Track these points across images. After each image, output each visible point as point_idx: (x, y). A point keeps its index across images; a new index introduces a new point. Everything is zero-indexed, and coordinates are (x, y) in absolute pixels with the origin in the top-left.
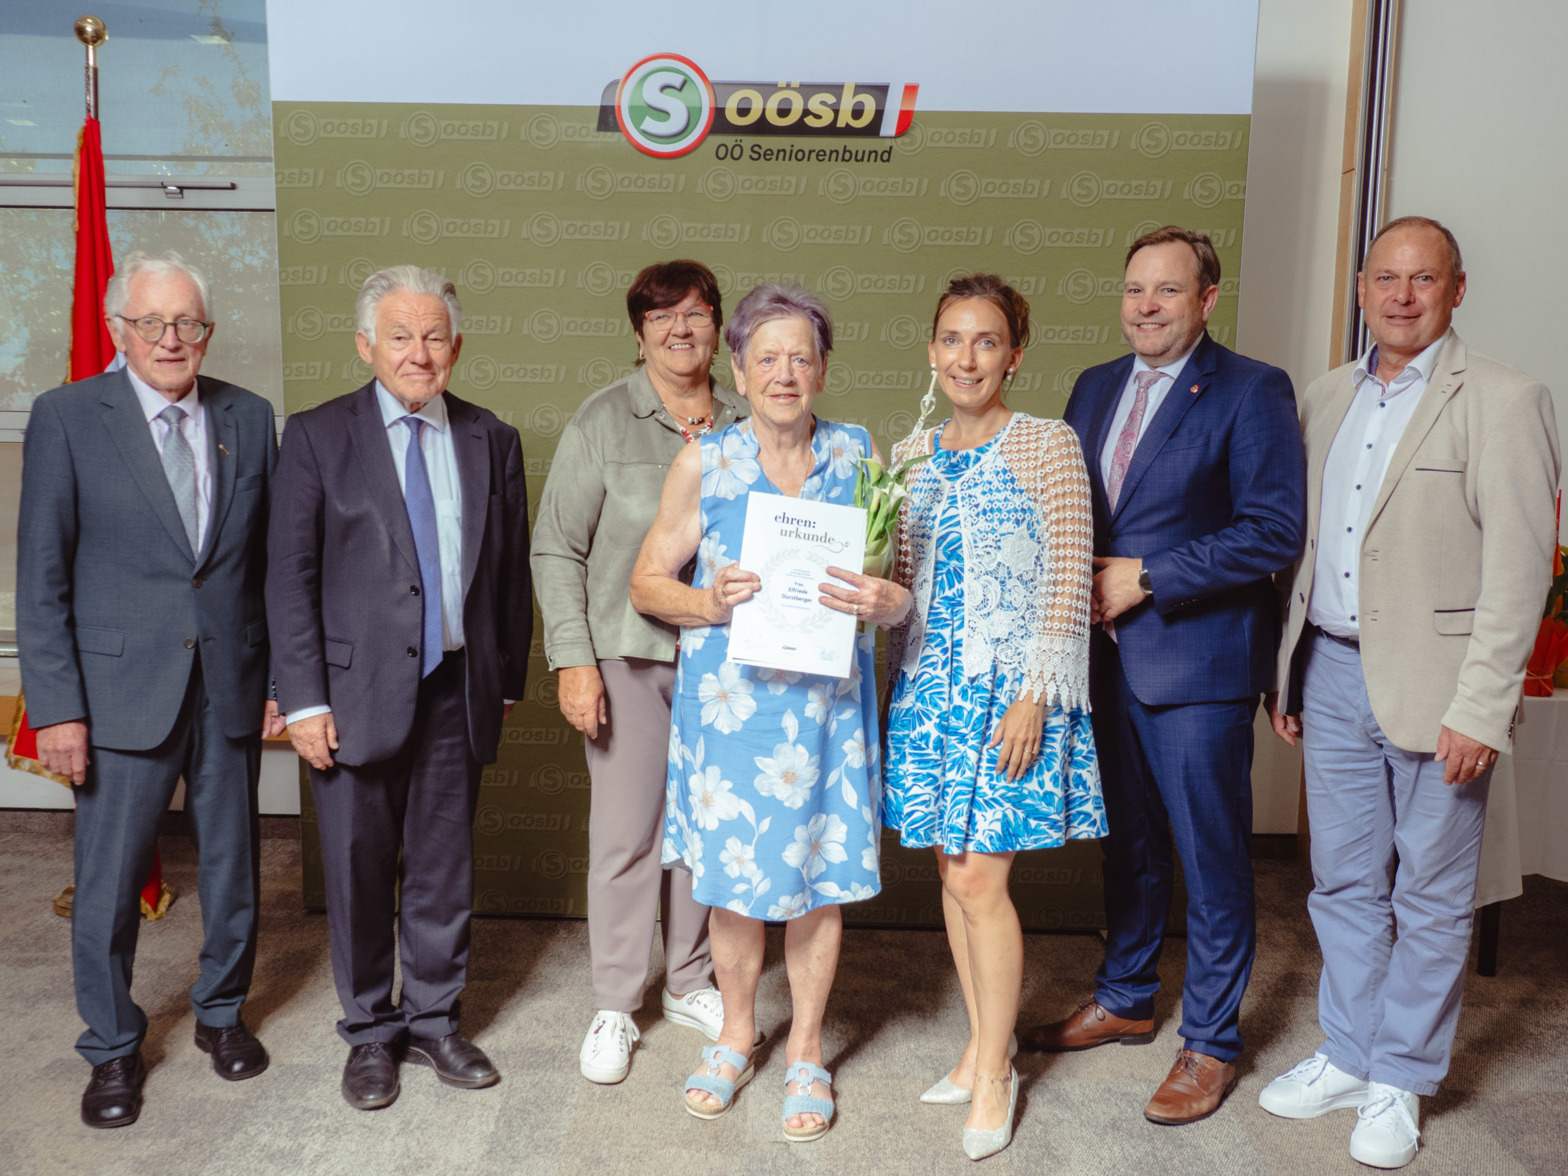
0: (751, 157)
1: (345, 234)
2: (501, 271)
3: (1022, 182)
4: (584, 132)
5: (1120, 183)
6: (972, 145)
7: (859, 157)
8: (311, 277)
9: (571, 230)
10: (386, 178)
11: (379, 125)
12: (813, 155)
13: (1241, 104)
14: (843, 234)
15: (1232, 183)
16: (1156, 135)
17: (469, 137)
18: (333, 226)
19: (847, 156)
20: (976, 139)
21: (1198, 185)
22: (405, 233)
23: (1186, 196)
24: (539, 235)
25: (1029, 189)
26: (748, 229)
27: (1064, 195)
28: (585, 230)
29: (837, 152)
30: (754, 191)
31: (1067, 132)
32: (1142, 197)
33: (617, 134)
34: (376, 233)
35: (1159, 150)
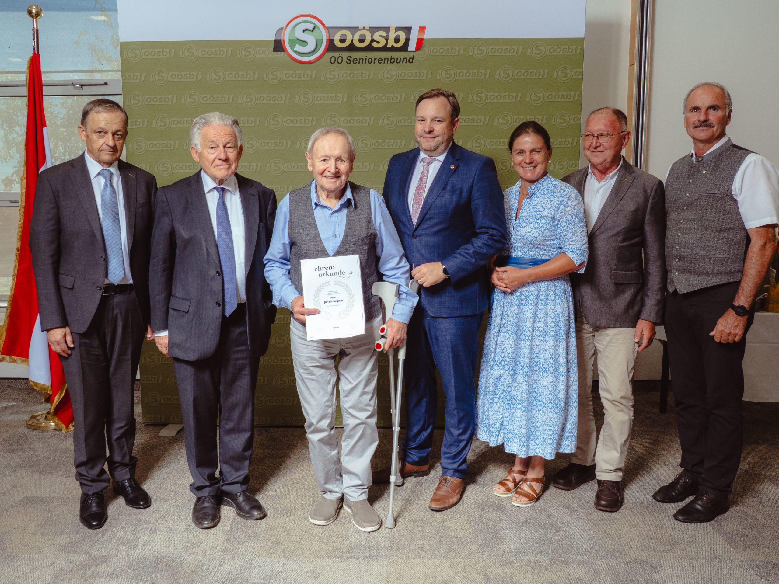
0: (347, 62)
1: (155, 103)
4: (267, 52)
6: (452, 54)
7: (398, 61)
8: (139, 124)
9: (262, 99)
10: (174, 77)
11: (170, 51)
12: (376, 61)
13: (579, 33)
14: (392, 98)
17: (212, 56)
19: (393, 61)
22: (183, 102)
23: (554, 77)
24: (247, 102)
26: (346, 96)
29: (388, 59)
30: (348, 78)
33: (283, 53)
34: (170, 102)
35: (541, 55)
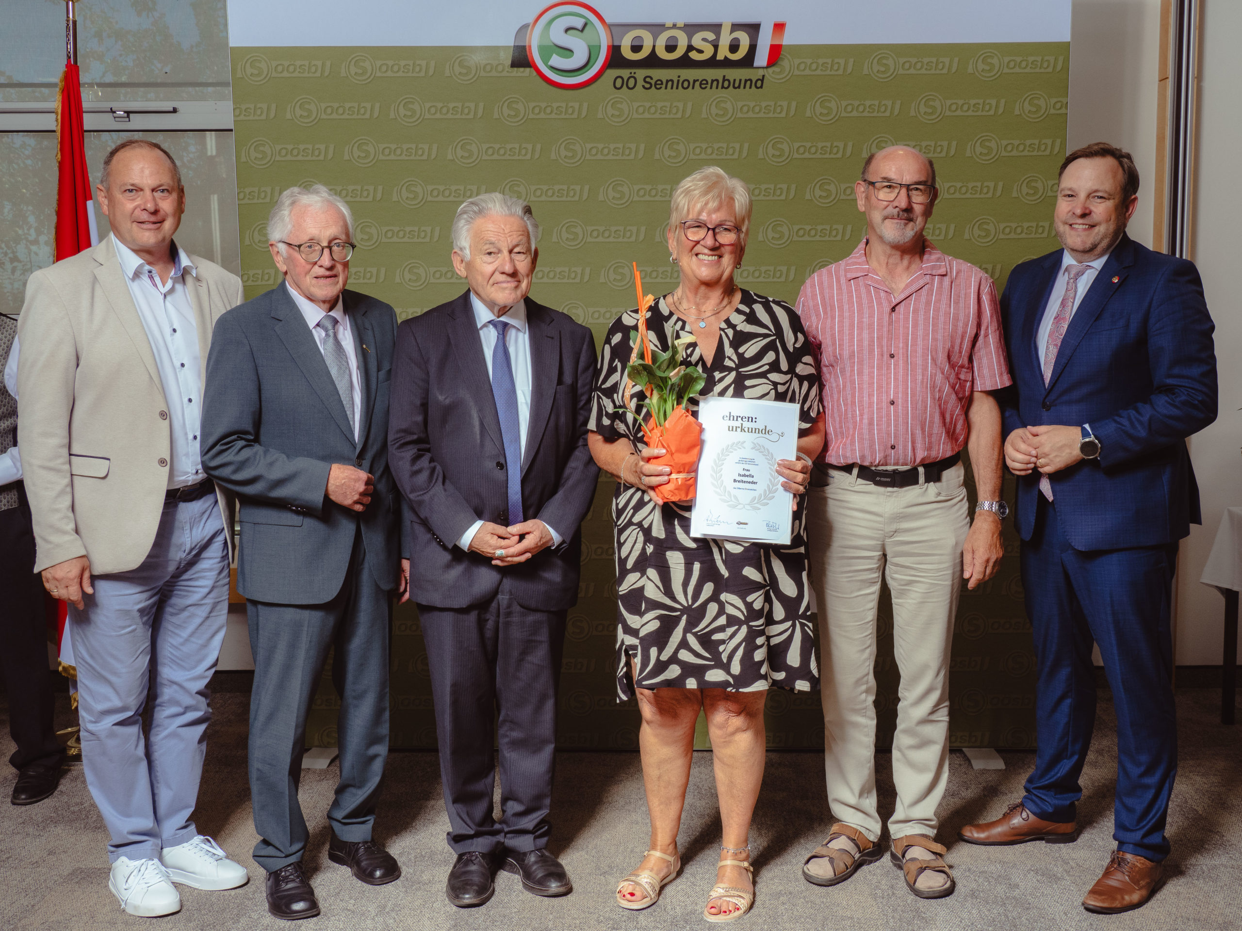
0: (643, 86)
1: (295, 159)
2: (430, 188)
3: (876, 103)
4: (500, 69)
5: (960, 102)
6: (833, 73)
7: (736, 85)
8: (265, 196)
9: (490, 151)
10: (329, 110)
11: (323, 65)
12: (697, 84)
13: (1061, 32)
14: (724, 151)
15: (1055, 100)
16: (989, 60)
17: (400, 74)
18: (284, 152)
19: (726, 84)
20: (836, 67)
21: (1026, 103)
22: (346, 157)
23: (1017, 112)
24: (462, 157)
25: (883, 109)
26: (642, 146)
27: (912, 113)
28: (502, 152)
29: (717, 81)
30: (646, 115)
31: (914, 60)
32: (979, 113)
33: (528, 70)
34: (322, 157)
35: (992, 74)
